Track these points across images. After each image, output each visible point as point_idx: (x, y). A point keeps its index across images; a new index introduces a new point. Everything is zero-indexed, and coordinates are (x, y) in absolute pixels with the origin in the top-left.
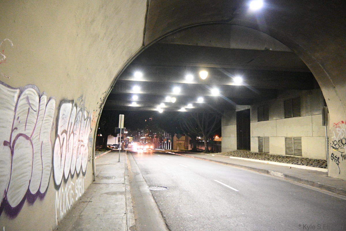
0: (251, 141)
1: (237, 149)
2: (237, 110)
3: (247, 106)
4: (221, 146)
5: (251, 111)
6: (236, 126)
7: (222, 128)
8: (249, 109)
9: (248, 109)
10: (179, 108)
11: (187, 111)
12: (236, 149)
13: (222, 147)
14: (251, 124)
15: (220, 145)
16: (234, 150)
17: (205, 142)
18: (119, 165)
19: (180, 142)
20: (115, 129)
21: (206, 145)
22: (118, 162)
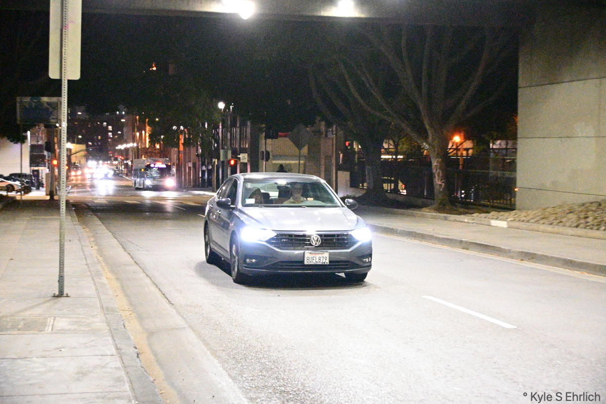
4: (512, 182)
7: (524, 96)
11: (363, 16)
13: (520, 182)
15: (507, 174)
16: (592, 199)
17: (438, 162)
18: (69, 330)
19: (288, 162)
20: (18, 104)
21: (441, 175)
22: (57, 293)
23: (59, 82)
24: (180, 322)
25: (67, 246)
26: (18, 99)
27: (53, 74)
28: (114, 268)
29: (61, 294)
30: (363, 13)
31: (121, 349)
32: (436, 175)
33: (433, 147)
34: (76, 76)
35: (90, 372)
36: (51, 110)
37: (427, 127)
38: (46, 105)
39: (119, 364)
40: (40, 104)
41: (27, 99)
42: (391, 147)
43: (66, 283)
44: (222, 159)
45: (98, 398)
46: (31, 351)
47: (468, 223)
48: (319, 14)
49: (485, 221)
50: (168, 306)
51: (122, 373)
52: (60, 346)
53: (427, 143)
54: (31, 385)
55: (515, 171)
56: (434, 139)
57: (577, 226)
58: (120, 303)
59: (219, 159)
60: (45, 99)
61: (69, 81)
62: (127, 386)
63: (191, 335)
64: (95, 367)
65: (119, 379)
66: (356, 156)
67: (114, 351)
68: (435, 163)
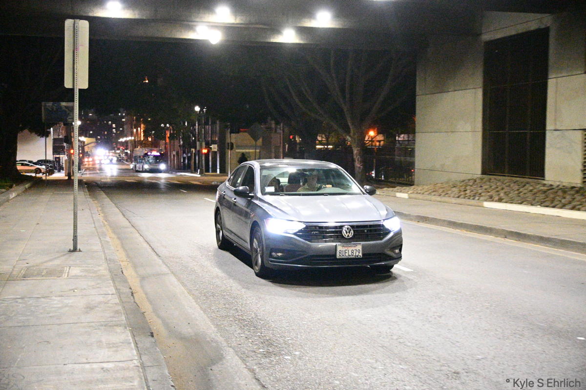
0: (547, 145)
1: (484, 172)
2: (486, 37)
3: (539, 16)
4: (412, 164)
5: (552, 34)
6: (480, 93)
7: (421, 102)
8: (543, 27)
9: (538, 31)
10: (276, 30)
12: (479, 171)
13: (418, 165)
14: (551, 83)
15: (408, 159)
16: (469, 177)
17: (358, 150)
18: (81, 276)
19: (247, 151)
20: (43, 108)
21: (360, 160)
22: (72, 249)
23: (72, 90)
24: (164, 269)
25: (79, 214)
26: (43, 103)
27: (68, 84)
28: (116, 229)
29: (75, 249)
30: (302, 39)
31: (120, 289)
32: (357, 160)
33: (355, 139)
34: (85, 86)
35: (96, 307)
36: (68, 112)
37: (350, 124)
38: (64, 108)
39: (117, 301)
40: (61, 107)
41: (50, 104)
42: (324, 139)
43: (78, 242)
44: (198, 148)
45: (102, 325)
46: (52, 292)
47: (380, 195)
48: (269, 41)
49: (392, 194)
50: (156, 257)
51: (120, 308)
52: (73, 287)
53: (350, 136)
54: (51, 317)
55: (414, 157)
56: (354, 134)
57: (458, 197)
58: (120, 256)
59: (195, 148)
60: (64, 104)
61: (79, 90)
62: (123, 317)
63: (173, 279)
64: (100, 303)
65: (117, 312)
66: (298, 146)
67: (114, 291)
68: (355, 152)
